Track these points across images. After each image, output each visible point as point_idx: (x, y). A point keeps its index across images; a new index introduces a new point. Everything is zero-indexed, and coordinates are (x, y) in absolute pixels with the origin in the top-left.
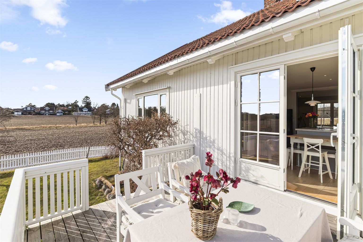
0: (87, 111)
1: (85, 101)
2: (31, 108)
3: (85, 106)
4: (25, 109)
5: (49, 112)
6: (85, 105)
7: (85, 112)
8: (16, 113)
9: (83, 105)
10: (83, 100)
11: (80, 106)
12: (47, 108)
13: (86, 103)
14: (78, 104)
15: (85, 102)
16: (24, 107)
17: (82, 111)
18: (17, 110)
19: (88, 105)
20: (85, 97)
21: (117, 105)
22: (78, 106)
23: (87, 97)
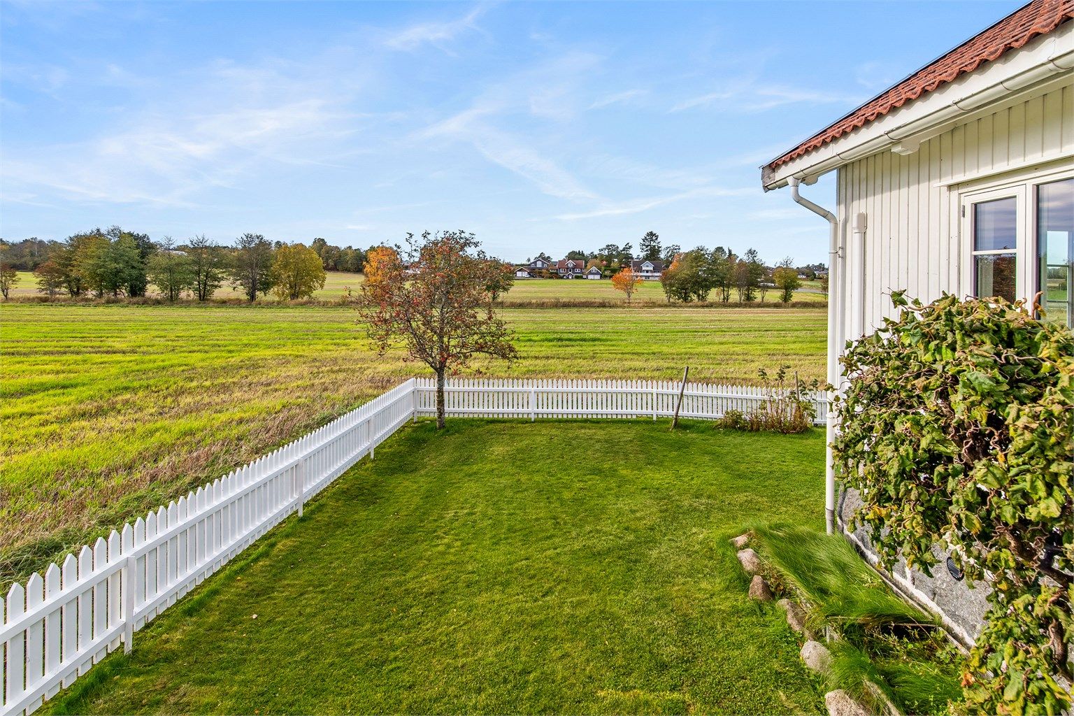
0: (652, 269)
1: (647, 243)
2: (543, 263)
3: (647, 258)
4: (533, 266)
5: (574, 273)
6: (647, 255)
7: (647, 272)
8: (519, 274)
9: (642, 255)
10: (642, 242)
11: (635, 256)
12: (571, 263)
13: (650, 250)
14: (631, 251)
15: (647, 246)
16: (532, 261)
17: (640, 270)
18: (521, 267)
19: (653, 254)
20: (648, 235)
21: (727, 252)
22: (632, 258)
23: (651, 234)
